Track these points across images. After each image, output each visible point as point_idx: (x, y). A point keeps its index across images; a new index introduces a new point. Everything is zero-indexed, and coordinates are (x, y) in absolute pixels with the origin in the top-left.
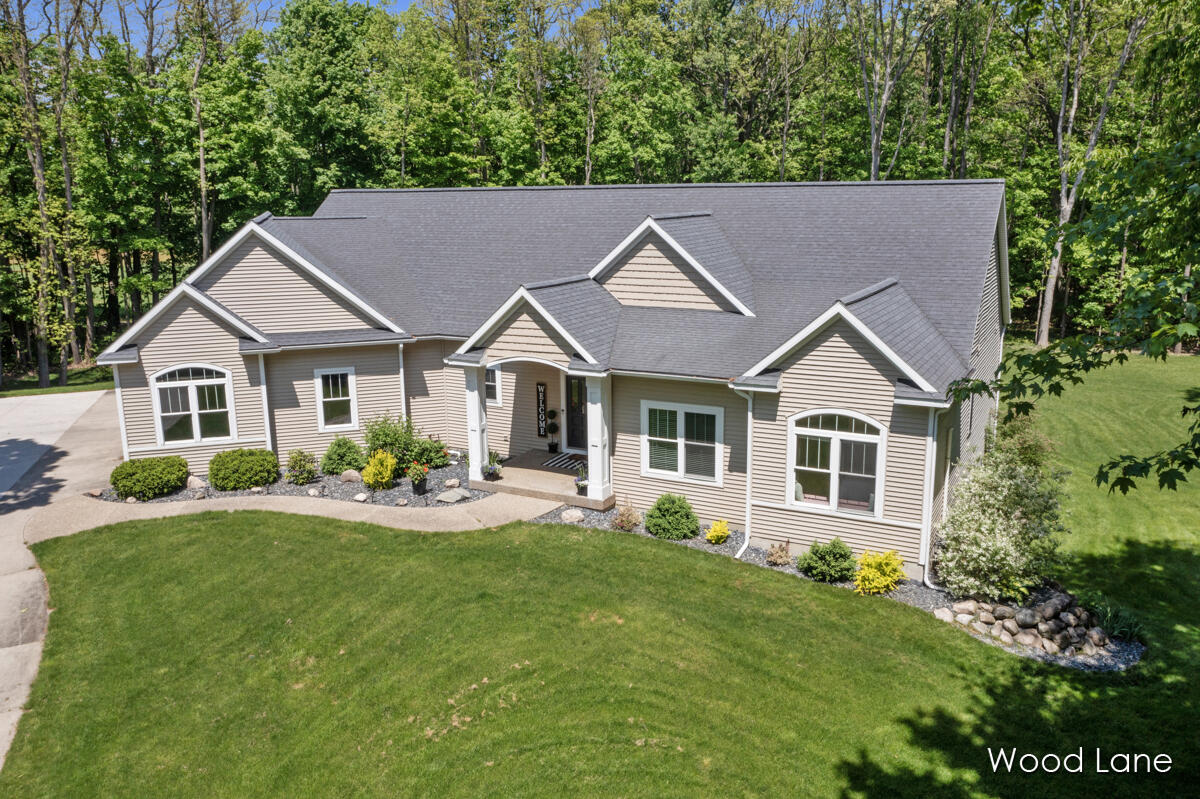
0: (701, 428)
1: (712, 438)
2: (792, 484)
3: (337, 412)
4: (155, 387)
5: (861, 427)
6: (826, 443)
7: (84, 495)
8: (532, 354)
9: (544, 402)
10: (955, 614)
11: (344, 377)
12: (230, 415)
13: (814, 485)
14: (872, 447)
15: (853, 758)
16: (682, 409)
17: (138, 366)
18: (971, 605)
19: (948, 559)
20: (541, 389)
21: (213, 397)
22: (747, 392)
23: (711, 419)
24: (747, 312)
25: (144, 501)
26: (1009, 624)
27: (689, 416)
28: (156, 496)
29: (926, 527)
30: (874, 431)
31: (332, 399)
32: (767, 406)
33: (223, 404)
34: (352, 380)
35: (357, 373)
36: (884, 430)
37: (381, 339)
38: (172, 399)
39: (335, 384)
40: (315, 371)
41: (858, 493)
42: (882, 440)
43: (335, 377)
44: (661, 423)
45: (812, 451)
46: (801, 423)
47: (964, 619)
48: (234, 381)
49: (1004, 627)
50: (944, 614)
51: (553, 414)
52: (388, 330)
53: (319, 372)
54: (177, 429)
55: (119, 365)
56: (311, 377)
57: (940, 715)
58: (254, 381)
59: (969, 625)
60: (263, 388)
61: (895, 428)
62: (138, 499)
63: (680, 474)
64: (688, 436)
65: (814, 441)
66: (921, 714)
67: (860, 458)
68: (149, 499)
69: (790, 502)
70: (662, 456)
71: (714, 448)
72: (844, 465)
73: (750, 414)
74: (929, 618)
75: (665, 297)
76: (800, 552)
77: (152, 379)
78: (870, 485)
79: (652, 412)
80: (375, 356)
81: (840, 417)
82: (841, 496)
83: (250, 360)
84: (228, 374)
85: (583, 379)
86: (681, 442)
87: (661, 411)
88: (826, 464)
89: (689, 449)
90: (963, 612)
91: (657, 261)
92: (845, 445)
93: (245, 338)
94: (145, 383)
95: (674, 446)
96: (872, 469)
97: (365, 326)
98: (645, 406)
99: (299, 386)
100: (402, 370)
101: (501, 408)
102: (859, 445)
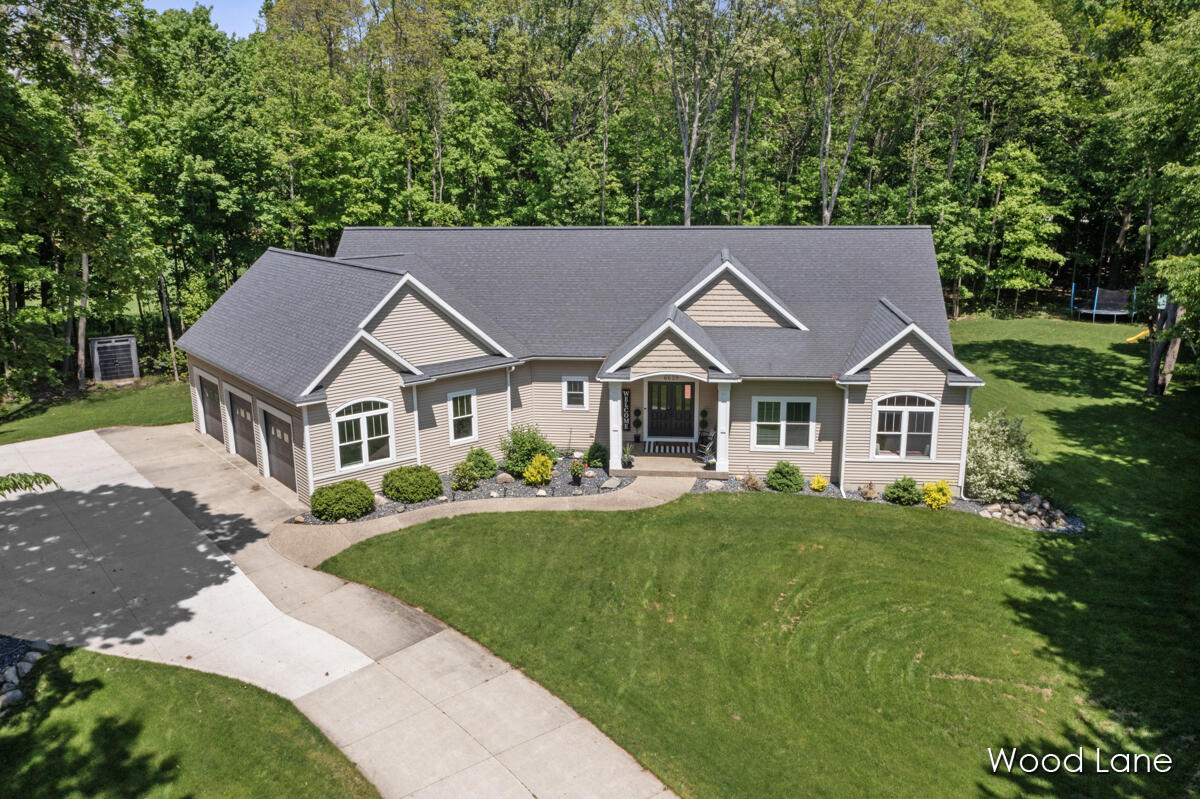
0: (799, 413)
1: (807, 419)
2: (874, 445)
3: (462, 428)
4: (335, 421)
5: (922, 402)
6: (899, 415)
7: (285, 522)
8: (668, 369)
9: (629, 404)
10: (991, 513)
11: (468, 398)
12: (390, 439)
13: (888, 443)
14: (930, 415)
15: (1004, 598)
16: (783, 401)
17: (323, 406)
18: (998, 506)
19: (979, 480)
20: (626, 393)
21: (378, 425)
22: (844, 385)
23: (807, 406)
24: (803, 328)
25: (354, 520)
26: (1022, 513)
27: (790, 405)
28: (363, 514)
29: (963, 462)
30: (931, 404)
31: (460, 417)
32: (858, 393)
33: (386, 431)
34: (474, 399)
35: (478, 393)
36: (938, 403)
37: (497, 364)
38: (349, 430)
39: (462, 406)
40: (449, 395)
41: (920, 445)
42: (936, 410)
43: (462, 398)
44: (768, 412)
45: (889, 421)
46: (882, 403)
47: (998, 515)
48: (393, 411)
49: (1020, 516)
50: (985, 513)
51: (638, 412)
52: (501, 355)
53: (451, 395)
54: (350, 455)
55: (308, 406)
56: (445, 400)
57: (1025, 568)
58: (409, 409)
59: (1002, 518)
60: (416, 413)
61: (945, 401)
62: (348, 519)
63: (782, 446)
64: (789, 419)
65: (890, 414)
66: (1016, 570)
67: (922, 422)
68: (358, 517)
69: (873, 457)
70: (767, 435)
71: (808, 426)
72: (911, 428)
73: (847, 400)
74: (979, 517)
75: (736, 319)
76: (880, 489)
77: (333, 415)
78: (928, 439)
79: (761, 404)
80: (491, 379)
81: (909, 397)
82: (908, 449)
83: (406, 391)
84: (390, 404)
85: (716, 384)
86: (783, 424)
87: (768, 403)
88: (898, 428)
89: (789, 428)
90: (995, 511)
91: (732, 292)
92: (912, 415)
93: (405, 372)
94: (327, 419)
95: (778, 428)
96: (929, 429)
97: (483, 354)
98: (755, 400)
99: (436, 408)
100: (509, 388)
101: (587, 412)
102: (921, 414)
